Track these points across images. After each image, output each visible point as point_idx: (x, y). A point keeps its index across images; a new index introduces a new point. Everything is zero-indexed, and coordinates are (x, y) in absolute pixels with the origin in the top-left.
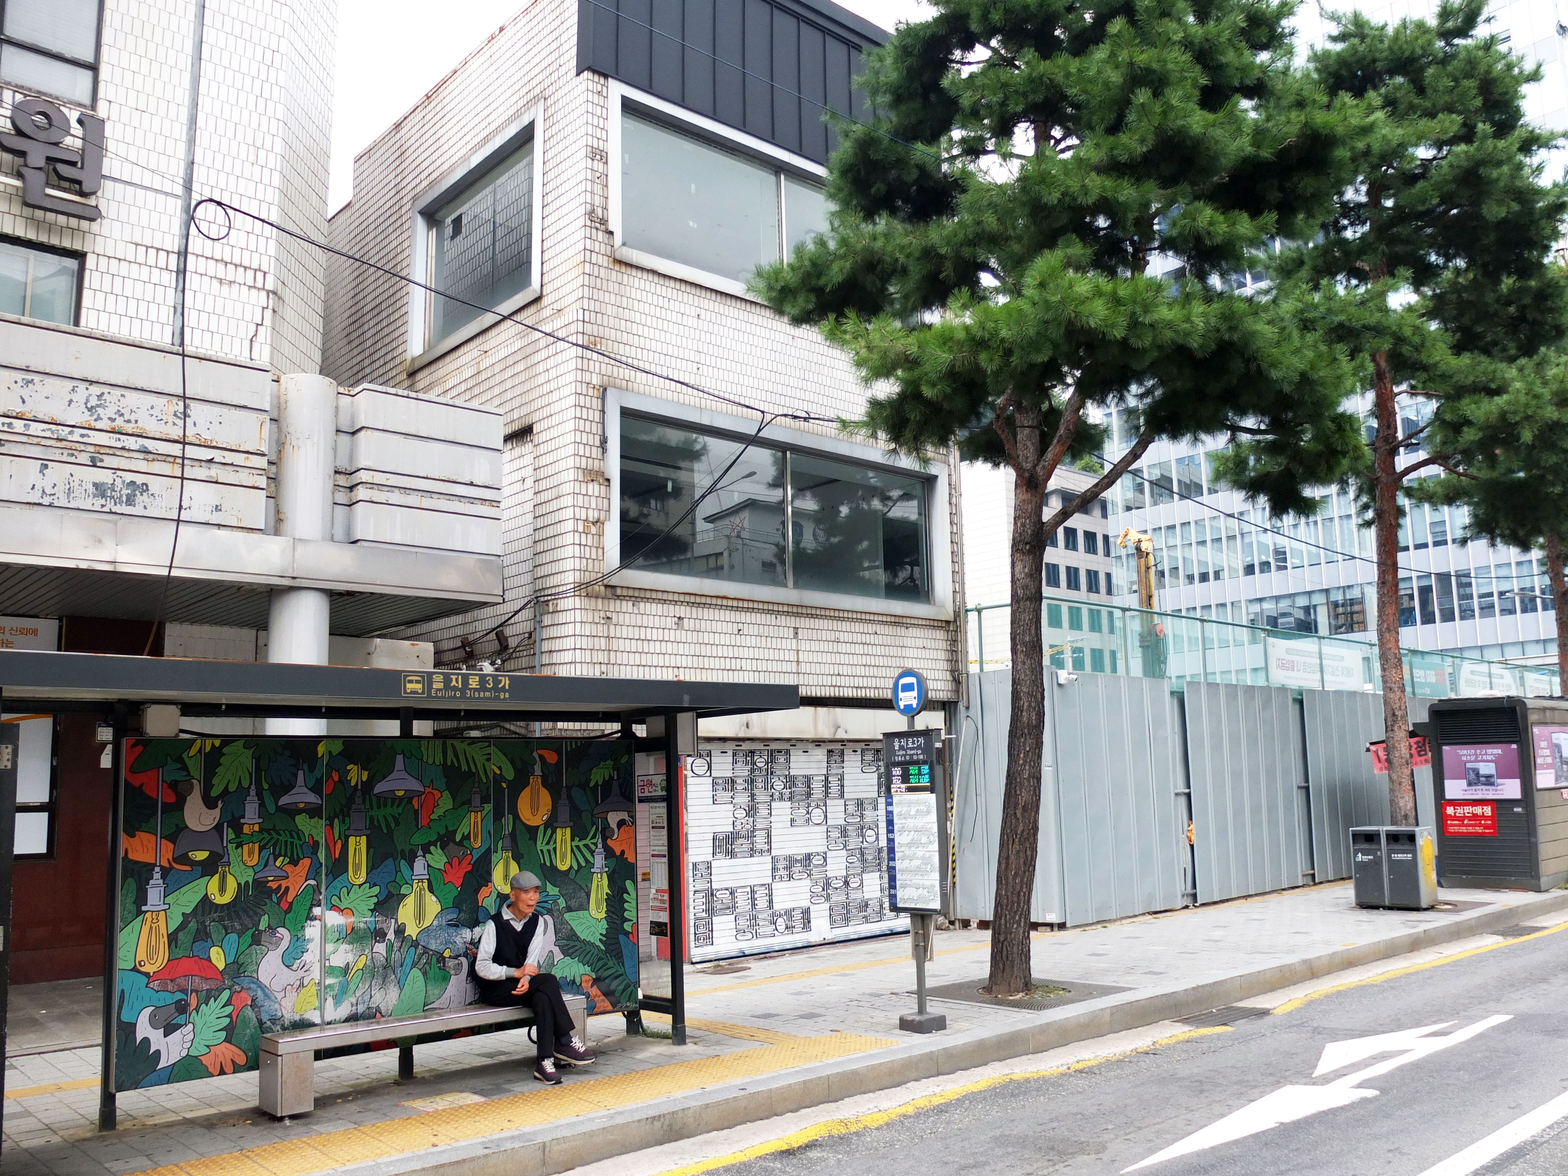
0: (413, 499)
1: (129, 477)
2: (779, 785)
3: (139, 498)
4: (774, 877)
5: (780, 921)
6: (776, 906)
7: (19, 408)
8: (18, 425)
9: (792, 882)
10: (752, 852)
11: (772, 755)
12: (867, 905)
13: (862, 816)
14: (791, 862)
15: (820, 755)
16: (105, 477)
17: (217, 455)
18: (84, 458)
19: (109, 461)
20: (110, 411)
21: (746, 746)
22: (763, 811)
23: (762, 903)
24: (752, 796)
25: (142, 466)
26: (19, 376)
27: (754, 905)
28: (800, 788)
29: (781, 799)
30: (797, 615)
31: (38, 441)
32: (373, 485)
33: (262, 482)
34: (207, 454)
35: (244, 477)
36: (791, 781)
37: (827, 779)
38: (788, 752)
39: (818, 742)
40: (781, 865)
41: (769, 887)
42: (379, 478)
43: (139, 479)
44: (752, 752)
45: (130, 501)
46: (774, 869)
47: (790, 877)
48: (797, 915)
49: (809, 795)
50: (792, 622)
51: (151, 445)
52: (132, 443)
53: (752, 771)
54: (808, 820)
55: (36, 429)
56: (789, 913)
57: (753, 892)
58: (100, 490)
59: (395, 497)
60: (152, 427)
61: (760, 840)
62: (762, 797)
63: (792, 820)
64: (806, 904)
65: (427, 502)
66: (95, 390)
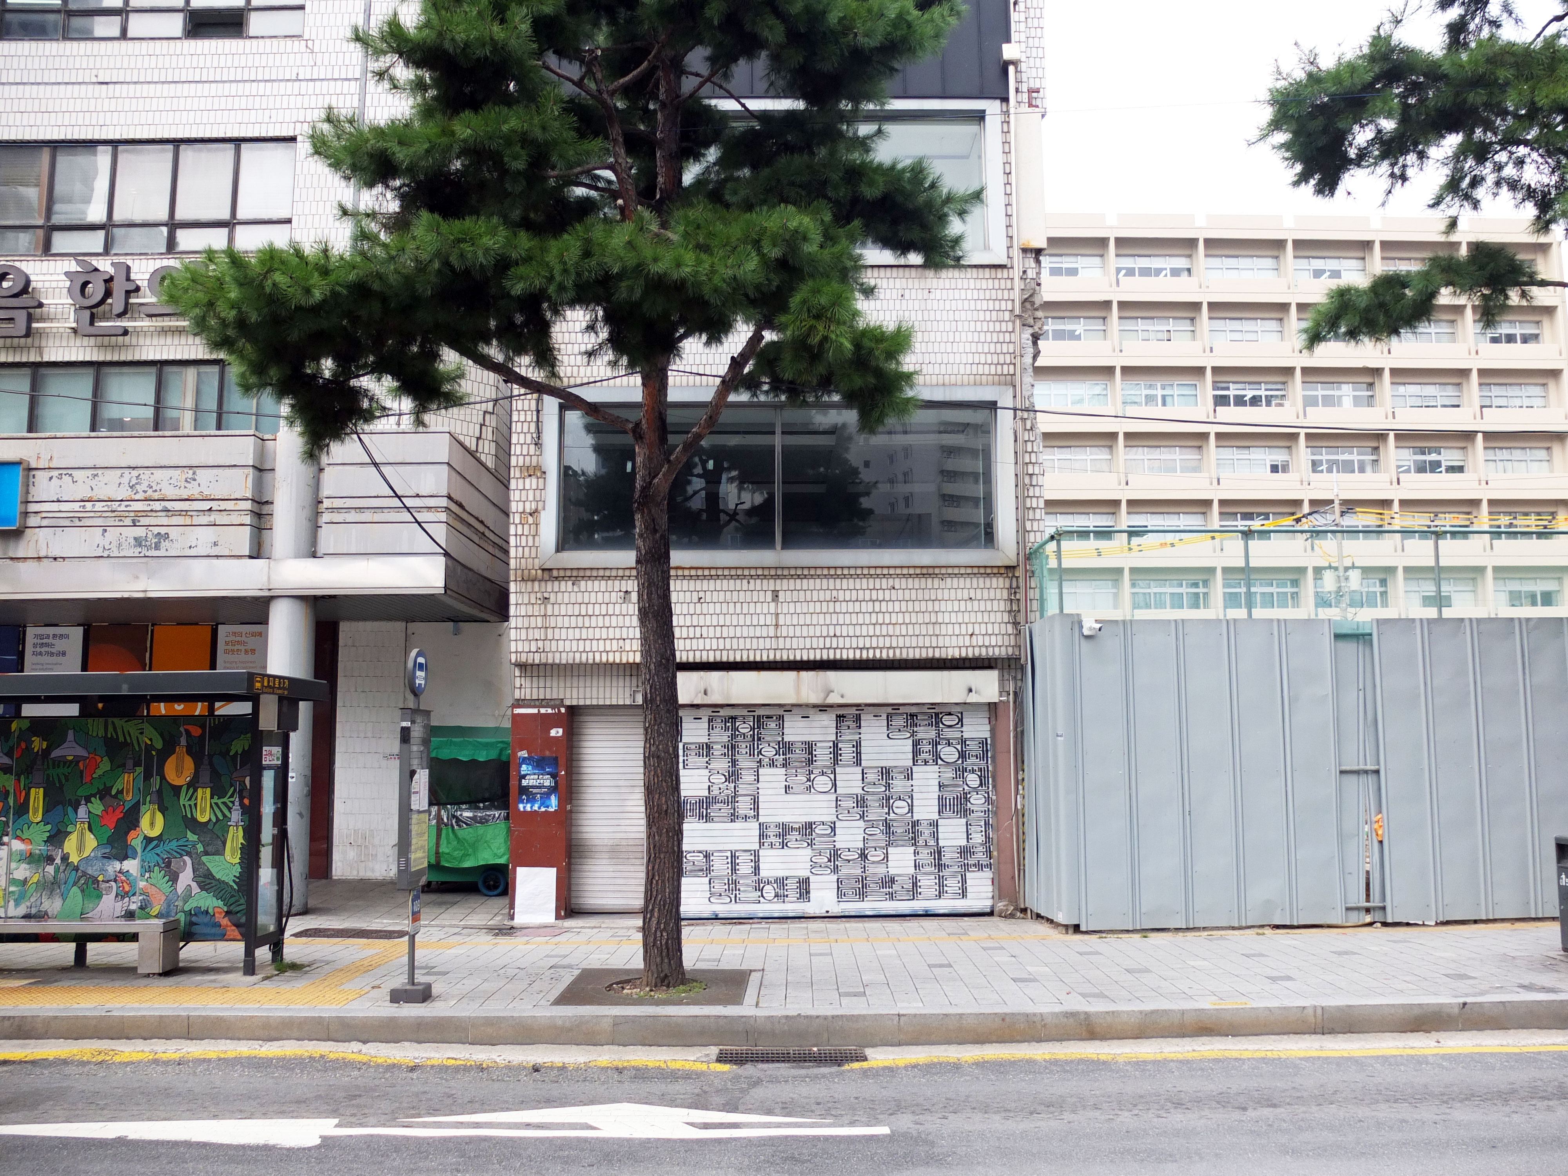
0: (367, 516)
1: (156, 530)
2: (769, 752)
3: (163, 544)
4: (761, 844)
5: (768, 888)
6: (764, 873)
7: (88, 494)
8: (89, 505)
9: (786, 851)
10: (734, 817)
11: (759, 722)
12: (893, 881)
13: (888, 786)
14: (785, 830)
15: (828, 721)
16: (140, 532)
17: (215, 505)
18: (128, 521)
19: (144, 521)
20: (144, 487)
21: (723, 712)
22: (747, 777)
23: (745, 868)
24: (734, 762)
25: (165, 521)
26: (90, 473)
27: (734, 870)
28: (799, 754)
29: (772, 764)
30: (777, 577)
31: (100, 514)
32: (332, 510)
33: (247, 520)
34: (206, 505)
35: (235, 519)
36: (785, 747)
37: (835, 745)
38: (781, 718)
39: (823, 708)
40: (772, 831)
41: (756, 854)
42: (337, 503)
43: (163, 530)
44: (734, 719)
45: (157, 547)
46: (762, 836)
47: (784, 845)
48: (792, 885)
49: (810, 762)
50: (771, 585)
51: (169, 505)
52: (157, 506)
53: (733, 736)
54: (809, 789)
55: (99, 506)
56: (781, 882)
57: (734, 856)
58: (138, 542)
59: (352, 516)
60: (170, 493)
61: (744, 806)
62: (745, 763)
63: (787, 789)
64: (805, 873)
65: (378, 517)
66: (135, 473)
